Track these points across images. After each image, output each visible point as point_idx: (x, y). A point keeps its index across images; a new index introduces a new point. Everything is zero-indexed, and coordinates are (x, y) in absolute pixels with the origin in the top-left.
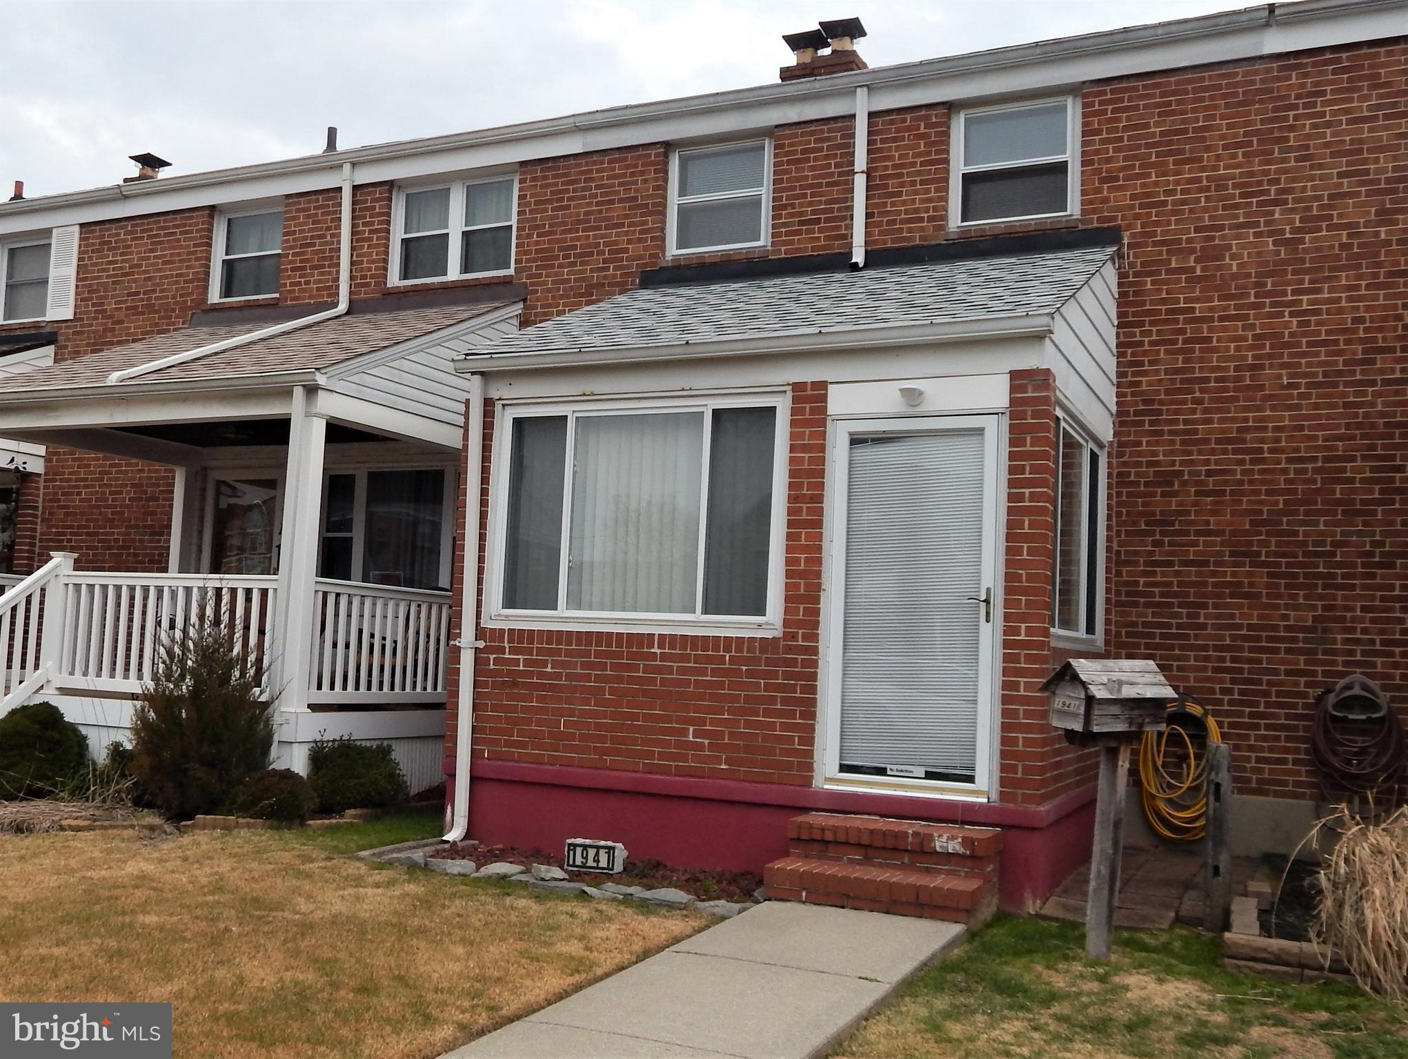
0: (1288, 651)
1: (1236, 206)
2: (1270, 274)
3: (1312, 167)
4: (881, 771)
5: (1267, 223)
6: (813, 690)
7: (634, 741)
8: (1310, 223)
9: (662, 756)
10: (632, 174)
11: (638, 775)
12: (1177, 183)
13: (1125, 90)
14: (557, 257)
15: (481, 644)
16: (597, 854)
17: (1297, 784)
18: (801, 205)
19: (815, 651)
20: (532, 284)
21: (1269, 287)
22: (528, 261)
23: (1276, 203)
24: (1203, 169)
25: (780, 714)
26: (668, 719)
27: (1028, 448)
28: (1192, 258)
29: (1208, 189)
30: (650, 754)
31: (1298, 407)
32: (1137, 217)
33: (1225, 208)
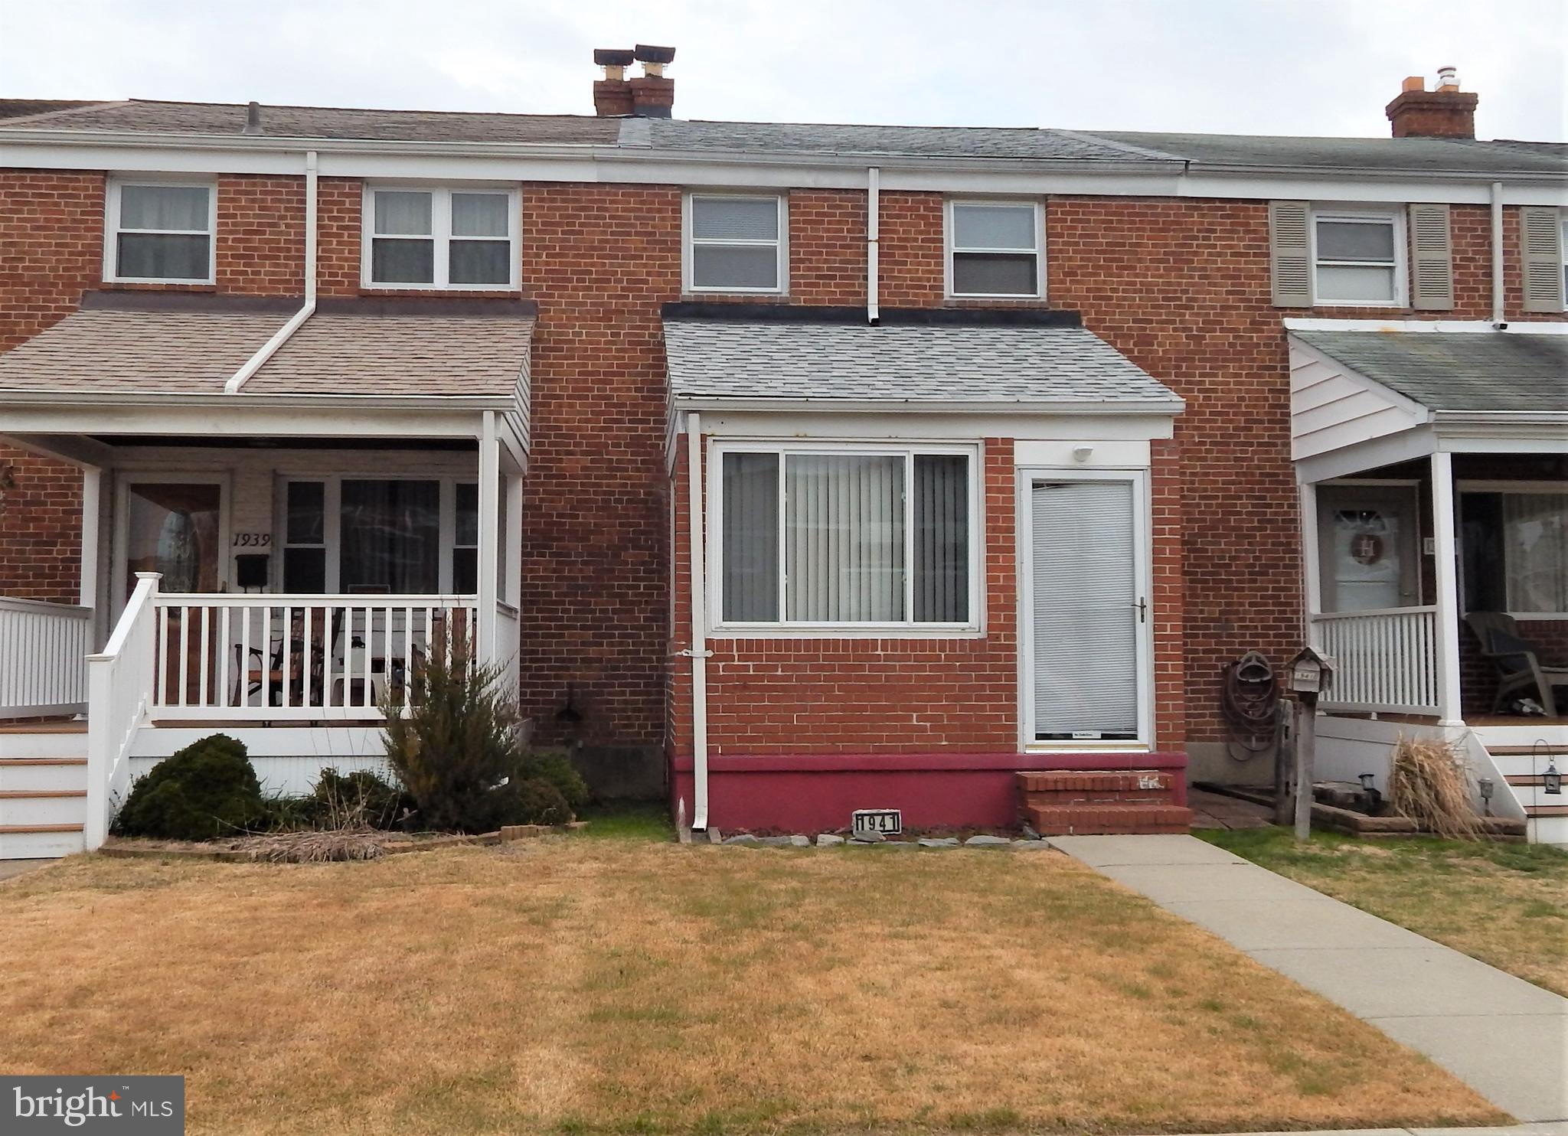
0: (1204, 636)
1: (1160, 307)
2: (1184, 360)
3: (1209, 284)
4: (1069, 737)
5: (1181, 322)
6: (1014, 678)
7: (864, 729)
8: (1210, 325)
9: (889, 739)
10: (649, 210)
11: (868, 756)
12: (1120, 283)
13: (1080, 206)
14: (570, 280)
15: (710, 654)
16: (883, 820)
17: (1213, 731)
18: (818, 261)
19: (1014, 648)
20: (543, 303)
21: (1184, 370)
22: (537, 280)
23: (1187, 308)
24: (1137, 276)
25: (990, 698)
26: (893, 708)
27: (1166, 496)
28: (1132, 342)
29: (1141, 291)
30: (880, 739)
31: (1205, 459)
32: (1092, 306)
33: (1153, 307)
